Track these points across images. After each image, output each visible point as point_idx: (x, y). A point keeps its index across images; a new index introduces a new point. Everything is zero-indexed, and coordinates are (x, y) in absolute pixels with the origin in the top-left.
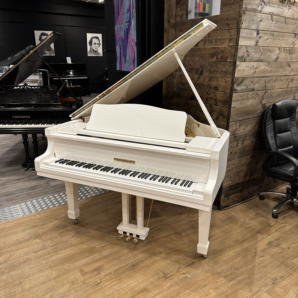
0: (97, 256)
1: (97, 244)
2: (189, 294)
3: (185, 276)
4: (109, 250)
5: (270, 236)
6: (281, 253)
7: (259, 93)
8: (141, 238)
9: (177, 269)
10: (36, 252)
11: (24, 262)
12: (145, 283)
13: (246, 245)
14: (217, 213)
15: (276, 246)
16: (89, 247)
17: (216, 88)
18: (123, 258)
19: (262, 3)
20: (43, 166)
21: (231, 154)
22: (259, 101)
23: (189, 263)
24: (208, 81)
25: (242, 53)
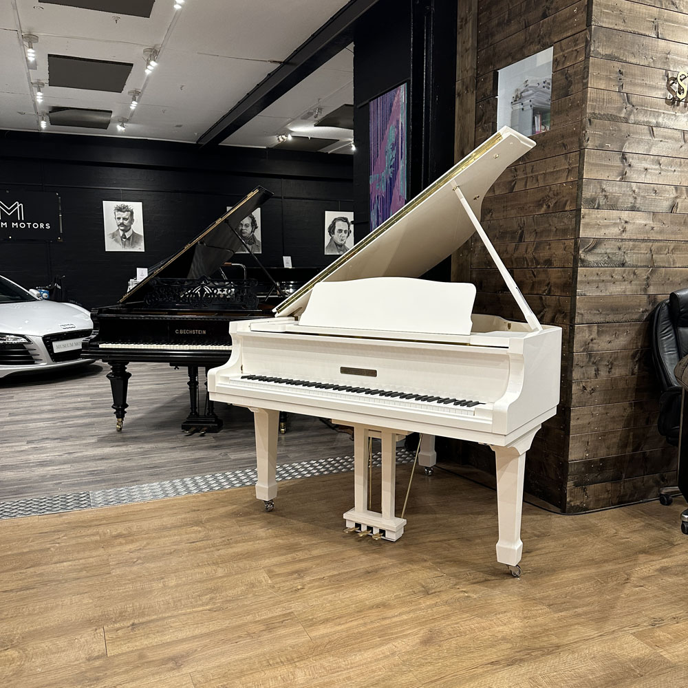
0: (300, 555)
2: (468, 618)
3: (466, 595)
4: (325, 548)
5: (666, 559)
6: (684, 585)
7: (638, 271)
8: (389, 536)
9: (451, 585)
10: (194, 542)
11: (171, 553)
12: (385, 597)
15: (678, 574)
16: (289, 543)
17: (549, 262)
18: (348, 561)
19: (628, 105)
20: (220, 382)
21: (583, 391)
22: (639, 288)
23: (478, 579)
24: (533, 251)
25: (593, 192)
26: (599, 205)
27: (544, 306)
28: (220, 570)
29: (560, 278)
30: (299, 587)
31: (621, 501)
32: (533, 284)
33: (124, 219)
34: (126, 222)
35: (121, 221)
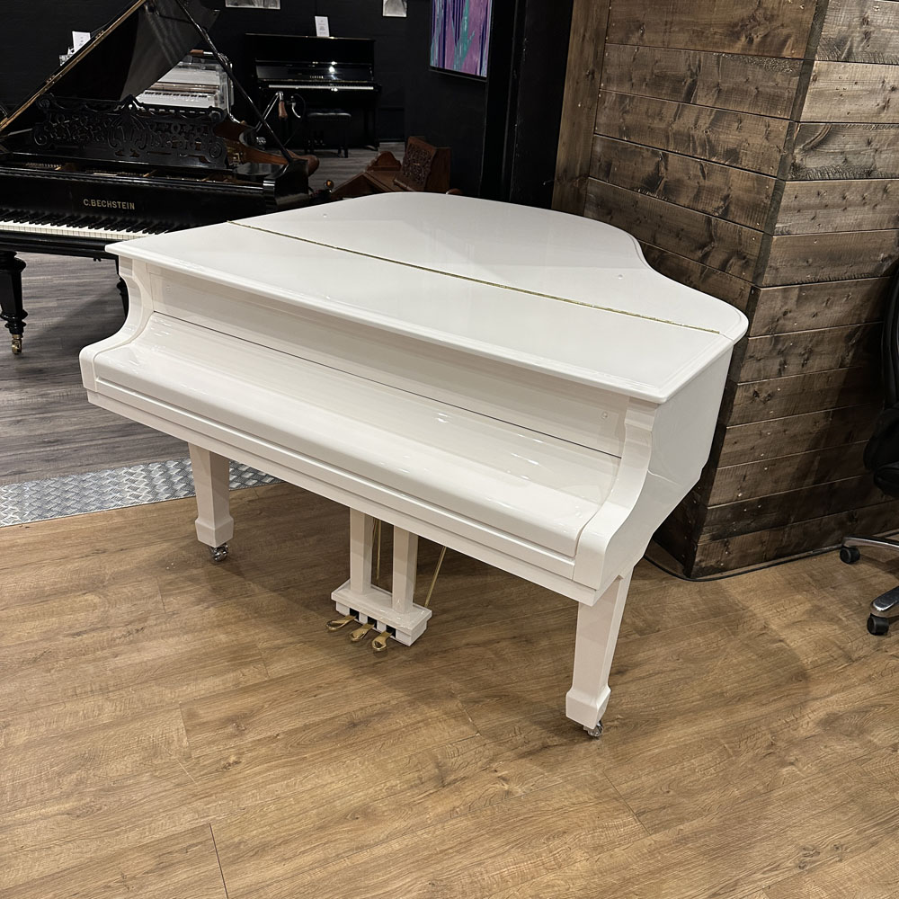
0: (250, 675)
1: (261, 636)
2: (501, 850)
3: (506, 787)
4: (293, 659)
5: (838, 695)
6: (859, 761)
7: (894, 185)
9: (485, 760)
10: (78, 634)
11: (35, 660)
12: (371, 790)
13: (746, 713)
14: (675, 590)
15: (852, 733)
16: (235, 642)
18: (325, 695)
21: (753, 400)
22: (886, 216)
23: (531, 744)
24: (707, 125)
25: (843, 25)
26: (850, 53)
27: (711, 236)
28: (108, 707)
29: (750, 191)
30: (233, 759)
32: (700, 190)
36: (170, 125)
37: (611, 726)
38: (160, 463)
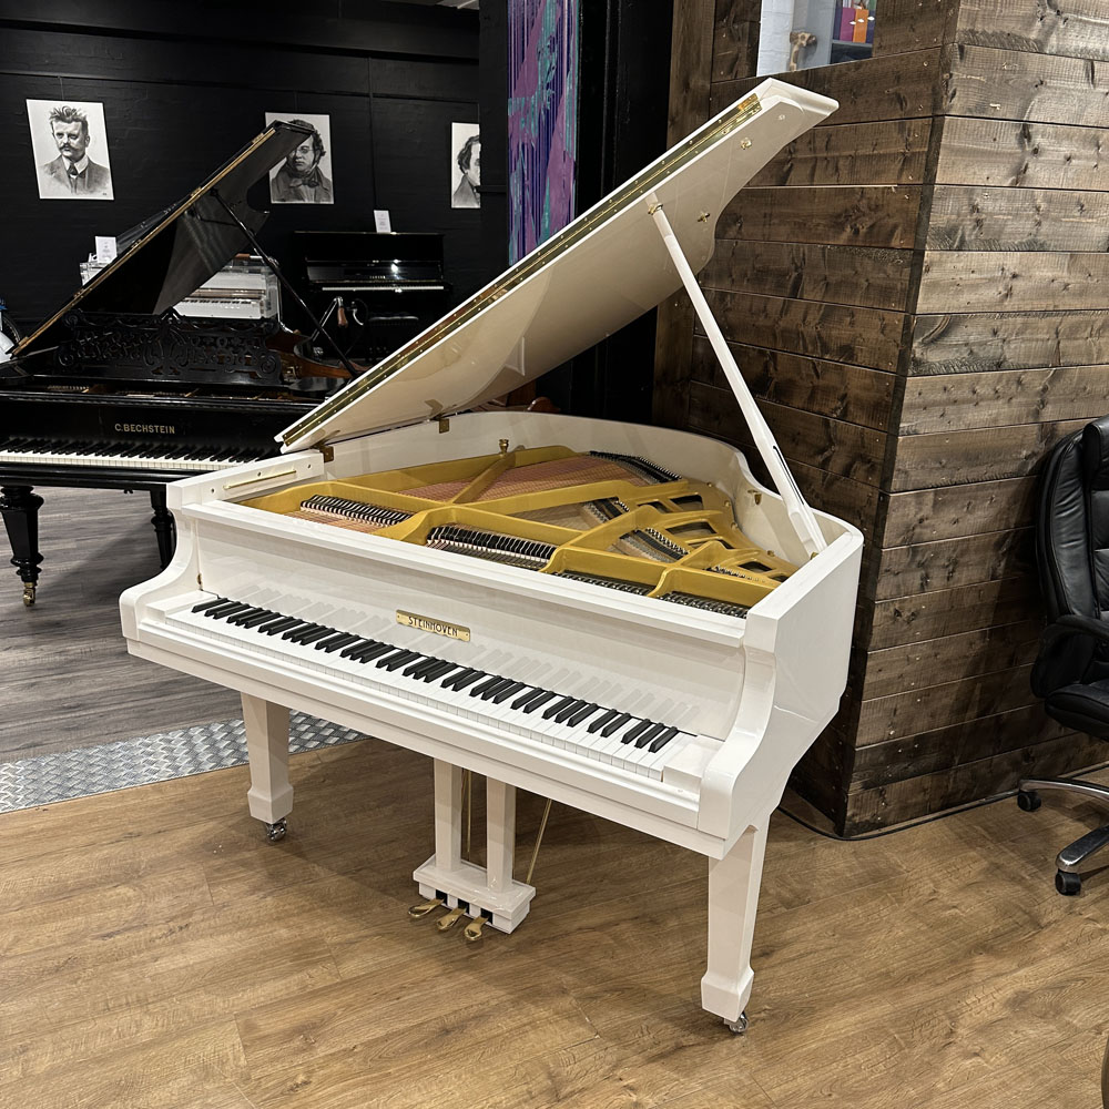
0: (319, 976)
1: (330, 929)
3: (634, 1098)
4: (370, 956)
5: (1026, 969)
7: (1027, 377)
9: (607, 1067)
10: (109, 935)
11: (57, 969)
13: (917, 995)
15: (1046, 1014)
16: (299, 938)
17: (848, 352)
18: (411, 997)
19: (1048, 11)
20: (147, 620)
21: (895, 620)
22: (1024, 410)
23: (662, 1046)
24: (817, 321)
25: (952, 214)
26: (962, 241)
27: (830, 440)
28: (148, 1023)
29: (869, 390)
30: (301, 1078)
31: (946, 804)
32: (814, 390)
33: (70, 135)
34: (74, 143)
35: (65, 139)
36: (215, 338)
37: (757, 1020)
38: (200, 726)
